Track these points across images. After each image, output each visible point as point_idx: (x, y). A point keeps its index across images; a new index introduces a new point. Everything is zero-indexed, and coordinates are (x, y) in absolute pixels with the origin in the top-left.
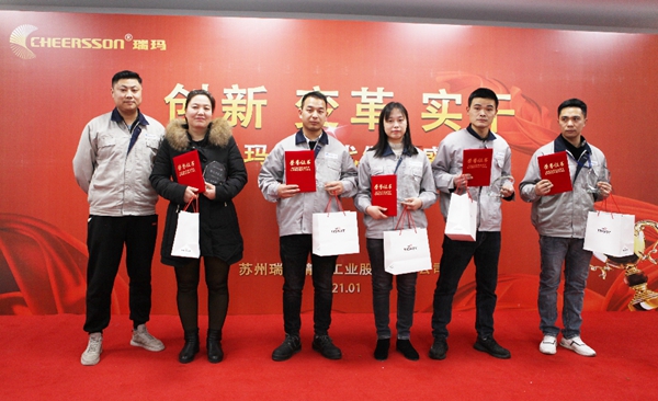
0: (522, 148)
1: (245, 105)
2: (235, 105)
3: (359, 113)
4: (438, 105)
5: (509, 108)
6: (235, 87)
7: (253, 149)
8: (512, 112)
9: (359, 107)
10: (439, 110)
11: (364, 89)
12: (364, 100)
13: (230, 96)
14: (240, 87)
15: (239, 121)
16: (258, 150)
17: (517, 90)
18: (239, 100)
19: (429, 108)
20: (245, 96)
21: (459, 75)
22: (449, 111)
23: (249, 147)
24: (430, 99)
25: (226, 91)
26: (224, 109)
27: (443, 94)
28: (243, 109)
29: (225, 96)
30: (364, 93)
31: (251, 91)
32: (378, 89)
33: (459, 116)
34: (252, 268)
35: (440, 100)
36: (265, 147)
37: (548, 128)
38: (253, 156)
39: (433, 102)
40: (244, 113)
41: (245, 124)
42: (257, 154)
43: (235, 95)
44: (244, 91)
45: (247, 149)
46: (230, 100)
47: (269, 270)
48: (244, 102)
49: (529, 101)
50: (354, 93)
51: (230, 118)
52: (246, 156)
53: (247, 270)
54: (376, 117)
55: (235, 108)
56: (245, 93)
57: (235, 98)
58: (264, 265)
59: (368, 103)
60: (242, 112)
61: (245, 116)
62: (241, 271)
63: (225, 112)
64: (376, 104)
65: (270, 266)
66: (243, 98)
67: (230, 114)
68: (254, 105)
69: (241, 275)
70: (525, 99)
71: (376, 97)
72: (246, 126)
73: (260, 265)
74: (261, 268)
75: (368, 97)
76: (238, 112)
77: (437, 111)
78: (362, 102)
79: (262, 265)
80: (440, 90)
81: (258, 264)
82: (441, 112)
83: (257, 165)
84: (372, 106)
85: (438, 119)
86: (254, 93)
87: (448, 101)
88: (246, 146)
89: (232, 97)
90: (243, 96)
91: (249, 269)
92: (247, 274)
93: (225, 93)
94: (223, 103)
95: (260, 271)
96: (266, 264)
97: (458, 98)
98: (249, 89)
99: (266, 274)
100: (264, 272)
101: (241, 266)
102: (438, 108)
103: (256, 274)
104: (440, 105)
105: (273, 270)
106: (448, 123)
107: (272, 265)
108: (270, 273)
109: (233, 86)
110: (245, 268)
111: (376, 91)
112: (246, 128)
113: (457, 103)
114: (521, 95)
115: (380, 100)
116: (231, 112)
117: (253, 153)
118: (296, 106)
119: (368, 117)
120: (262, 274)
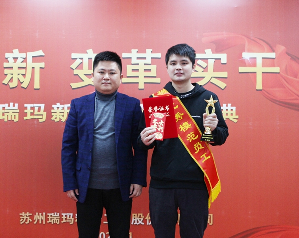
0: (285, 103)
1: (25, 68)
2: (16, 68)
3: (129, 73)
4: (204, 64)
5: (273, 66)
6: (16, 51)
7: (33, 108)
8: (276, 69)
9: (129, 68)
10: (205, 69)
11: (134, 51)
12: (134, 61)
13: (11, 60)
14: (20, 52)
15: (20, 83)
16: (36, 109)
17: (281, 48)
18: (19, 63)
20: (25, 60)
21: (224, 35)
22: (215, 70)
23: (29, 106)
24: (197, 59)
25: (7, 55)
26: (6, 71)
27: (209, 53)
28: (23, 71)
29: (7, 60)
30: (134, 54)
31: (30, 55)
32: (147, 50)
33: (224, 74)
34: (32, 217)
35: (206, 60)
36: (43, 106)
38: (32, 114)
40: (24, 75)
41: (25, 85)
42: (36, 112)
43: (16, 59)
44: (24, 55)
45: (26, 108)
46: (11, 63)
47: (47, 219)
48: (24, 65)
49: (293, 58)
50: (125, 55)
51: (11, 80)
52: (26, 114)
53: (27, 219)
54: (145, 77)
55: (16, 71)
56: (25, 57)
57: (15, 62)
58: (42, 215)
59: (138, 64)
60: (23, 75)
61: (25, 77)
62: (22, 219)
63: (7, 75)
64: (145, 64)
65: (48, 216)
66: (23, 62)
67: (12, 76)
68: (33, 68)
69: (21, 223)
70: (290, 57)
71: (145, 58)
72: (26, 87)
73: (39, 214)
74: (39, 217)
75: (138, 58)
76: (19, 74)
77: (203, 70)
78: (132, 63)
79: (40, 214)
80: (206, 51)
81: (37, 213)
82: (207, 71)
83: (36, 122)
84: (141, 67)
85: (204, 77)
86: (33, 57)
87: (214, 60)
88: (26, 105)
89: (13, 61)
90: (23, 60)
91: (29, 218)
92: (27, 223)
93: (6, 57)
94: (5, 66)
95: (38, 220)
96: (44, 213)
97: (223, 57)
98: (28, 53)
99: (44, 223)
100: (42, 220)
101: (22, 216)
102: (204, 67)
103: (35, 223)
104: (206, 65)
105: (51, 219)
106: (214, 80)
107: (50, 214)
108: (48, 222)
109: (14, 51)
110: (25, 217)
111: (145, 52)
112: (26, 88)
113: (222, 62)
114: (286, 53)
115: (149, 61)
116: (12, 74)
117: (32, 111)
118: (71, 68)
119: (137, 77)
120: (40, 222)
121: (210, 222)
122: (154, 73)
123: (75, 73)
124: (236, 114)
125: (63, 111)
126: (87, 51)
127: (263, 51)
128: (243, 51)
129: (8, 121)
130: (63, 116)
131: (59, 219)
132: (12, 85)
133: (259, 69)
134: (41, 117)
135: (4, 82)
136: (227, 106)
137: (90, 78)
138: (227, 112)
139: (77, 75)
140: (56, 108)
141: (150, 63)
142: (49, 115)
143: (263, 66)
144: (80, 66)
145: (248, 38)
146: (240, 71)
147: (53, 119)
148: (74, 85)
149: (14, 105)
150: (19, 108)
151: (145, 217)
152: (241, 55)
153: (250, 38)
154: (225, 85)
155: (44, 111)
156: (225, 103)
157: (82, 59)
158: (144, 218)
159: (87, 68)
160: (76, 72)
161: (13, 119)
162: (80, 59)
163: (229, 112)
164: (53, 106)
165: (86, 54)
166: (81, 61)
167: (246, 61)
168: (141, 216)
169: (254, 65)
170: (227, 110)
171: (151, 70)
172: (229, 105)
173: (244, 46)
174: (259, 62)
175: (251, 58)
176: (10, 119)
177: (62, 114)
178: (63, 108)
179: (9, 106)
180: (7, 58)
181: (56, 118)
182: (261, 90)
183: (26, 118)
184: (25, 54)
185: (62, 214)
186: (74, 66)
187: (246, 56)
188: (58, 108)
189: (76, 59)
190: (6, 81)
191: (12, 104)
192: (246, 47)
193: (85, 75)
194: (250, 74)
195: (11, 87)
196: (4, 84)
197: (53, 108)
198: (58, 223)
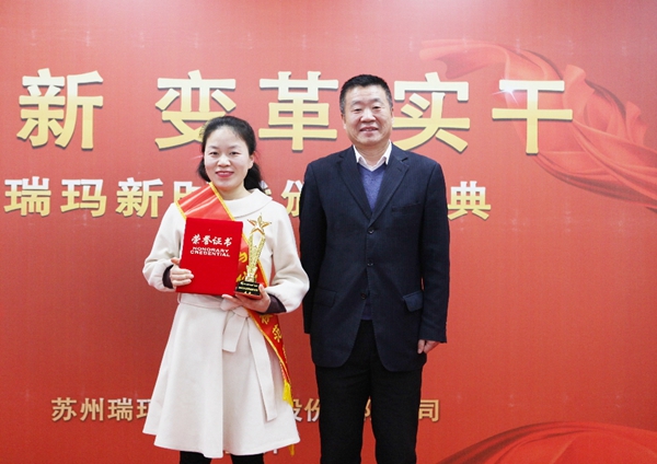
1: (63, 107)
2: (44, 106)
3: (274, 119)
4: (423, 103)
5: (561, 106)
6: (45, 73)
7: (79, 188)
8: (567, 114)
9: (274, 108)
11: (283, 75)
12: (283, 94)
13: (34, 90)
14: (53, 74)
15: (53, 136)
16: (86, 189)
17: (577, 72)
18: (51, 96)
19: (407, 109)
20: (63, 90)
21: (464, 45)
22: (444, 115)
23: (71, 183)
24: (408, 93)
25: (26, 80)
26: (25, 113)
27: (433, 81)
28: (59, 114)
29: (25, 90)
30: (283, 81)
31: (73, 81)
32: (310, 73)
33: (464, 123)
34: (76, 407)
35: (427, 94)
36: (99, 183)
37: (640, 142)
38: (78, 199)
39: (415, 98)
40: (61, 121)
41: (63, 141)
42: (86, 196)
43: (43, 88)
44: (60, 81)
45: (65, 187)
46: (35, 96)
47: (107, 412)
48: (60, 101)
49: (600, 92)
50: (265, 83)
51: (35, 131)
52: (65, 201)
53: (66, 411)
54: (305, 127)
55: (44, 113)
56: (63, 85)
57: (43, 94)
58: (98, 402)
59: (291, 101)
60: (58, 120)
61: (63, 126)
62: (56, 412)
63: (26, 120)
64: (305, 102)
65: (110, 404)
66: (58, 94)
67: (36, 122)
68: (80, 107)
69: (55, 419)
70: (593, 90)
71: (305, 90)
72: (64, 145)
73: (90, 402)
74: (92, 407)
75: (290, 89)
76: (50, 120)
77: (421, 113)
78: (280, 98)
79: (94, 401)
80: (427, 75)
81: (87, 400)
82: (429, 116)
83: (85, 217)
84: (298, 107)
85: (424, 128)
86: (79, 84)
87: (444, 94)
88: (64, 182)
89: (38, 92)
90: (59, 90)
91: (70, 408)
92: (65, 419)
93: (25, 84)
94: (21, 103)
95: (90, 413)
96: (102, 400)
97: (462, 90)
98: (69, 77)
99: (101, 419)
100: (97, 414)
101: (56, 404)
102: (424, 108)
103: (83, 418)
104: (428, 103)
105: (115, 411)
106: (442, 135)
107: (113, 402)
108: (109, 417)
109: (40, 72)
110: (63, 407)
111: (305, 77)
112: (64, 148)
113: (460, 98)
114: (586, 81)
115: (313, 94)
116: (37, 119)
117: (77, 194)
118: (157, 108)
119: (290, 126)
120: (94, 418)
121: (434, 416)
122: (323, 119)
123: (164, 119)
124: (487, 203)
125: (140, 194)
126: (190, 74)
127: (540, 77)
128: (502, 76)
129: (29, 213)
130: (140, 204)
131: (130, 412)
132: (37, 141)
133: (533, 113)
134: (95, 205)
135: (19, 135)
136: (468, 185)
137: (194, 128)
138: (468, 198)
139: (169, 121)
140: (125, 189)
141: (316, 99)
142: (113, 202)
143: (541, 106)
144: (175, 105)
145: (511, 50)
146: (494, 117)
147: (119, 210)
148: (163, 143)
149: (40, 183)
150: (51, 187)
151: (304, 406)
152: (497, 84)
153: (514, 52)
154: (465, 144)
155: (102, 194)
156: (464, 180)
157: (178, 89)
158: (302, 409)
159: (190, 109)
160: (166, 116)
161: (38, 210)
162: (175, 89)
163: (473, 198)
164: (121, 184)
165: (188, 80)
166: (177, 94)
167: (507, 97)
168: (297, 405)
169: (523, 105)
170: (468, 193)
171: (317, 113)
172: (473, 183)
173: (502, 66)
174: (533, 98)
175: (516, 91)
176: (31, 210)
177: (139, 200)
178: (141, 189)
179: (30, 183)
180: (26, 87)
181: (126, 208)
182: (535, 155)
183: (64, 208)
184: (62, 78)
185: (138, 401)
186: (162, 103)
187: (507, 86)
188: (130, 188)
189: (167, 89)
190: (23, 133)
191: (35, 179)
192: (508, 69)
193: (185, 121)
194: (515, 123)
195: (34, 144)
196: (20, 138)
197: (120, 189)
198: (130, 419)
